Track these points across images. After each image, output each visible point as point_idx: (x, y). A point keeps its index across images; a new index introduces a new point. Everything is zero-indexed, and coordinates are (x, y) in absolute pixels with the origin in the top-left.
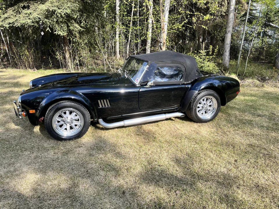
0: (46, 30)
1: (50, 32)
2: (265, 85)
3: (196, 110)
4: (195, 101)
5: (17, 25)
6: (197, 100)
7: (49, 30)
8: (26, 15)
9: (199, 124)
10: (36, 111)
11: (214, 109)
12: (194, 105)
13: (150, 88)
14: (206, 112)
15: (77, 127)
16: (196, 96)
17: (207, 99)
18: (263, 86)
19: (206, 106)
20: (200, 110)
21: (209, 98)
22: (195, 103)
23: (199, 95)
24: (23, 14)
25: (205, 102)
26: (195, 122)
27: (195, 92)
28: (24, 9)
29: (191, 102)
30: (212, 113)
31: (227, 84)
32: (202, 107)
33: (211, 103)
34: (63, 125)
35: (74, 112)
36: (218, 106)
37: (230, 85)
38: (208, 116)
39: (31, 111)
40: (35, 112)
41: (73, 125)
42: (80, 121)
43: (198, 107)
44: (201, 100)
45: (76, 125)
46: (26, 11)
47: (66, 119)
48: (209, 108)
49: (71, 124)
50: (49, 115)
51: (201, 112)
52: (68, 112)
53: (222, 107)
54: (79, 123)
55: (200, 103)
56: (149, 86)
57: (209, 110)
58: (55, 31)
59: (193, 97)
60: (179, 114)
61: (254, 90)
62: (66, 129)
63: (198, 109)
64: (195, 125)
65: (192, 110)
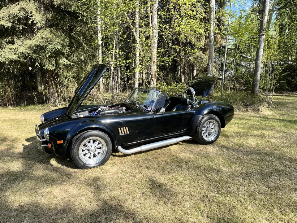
0: (36, 65)
1: (39, 66)
2: (249, 110)
3: (201, 132)
4: (200, 125)
5: (2, 60)
6: (202, 123)
7: (38, 65)
8: (11, 50)
9: (204, 146)
10: (64, 142)
11: (216, 131)
12: (200, 128)
13: (162, 114)
14: (209, 135)
15: (99, 155)
16: (201, 121)
17: (209, 123)
18: (247, 110)
19: (209, 129)
20: (204, 133)
21: (211, 122)
22: (200, 126)
23: (203, 119)
24: (8, 49)
25: (208, 125)
26: (201, 144)
27: (200, 117)
28: (8, 44)
29: (197, 126)
30: (214, 135)
31: (223, 109)
32: (206, 130)
33: (213, 126)
34: (87, 153)
35: (97, 140)
36: (220, 129)
37: (225, 110)
38: (212, 138)
39: (59, 142)
40: (62, 143)
41: (96, 153)
42: (102, 149)
43: (203, 130)
44: (205, 124)
45: (99, 153)
46: (10, 46)
47: (91, 148)
48: (212, 131)
49: (95, 152)
50: (76, 144)
51: (206, 135)
52: (92, 141)
53: (222, 129)
54: (102, 151)
55: (204, 127)
56: (161, 113)
57: (212, 132)
58: (44, 66)
59: (198, 121)
60: (187, 138)
61: (241, 115)
62: (90, 158)
63: (203, 132)
64: (201, 147)
65: (199, 133)
